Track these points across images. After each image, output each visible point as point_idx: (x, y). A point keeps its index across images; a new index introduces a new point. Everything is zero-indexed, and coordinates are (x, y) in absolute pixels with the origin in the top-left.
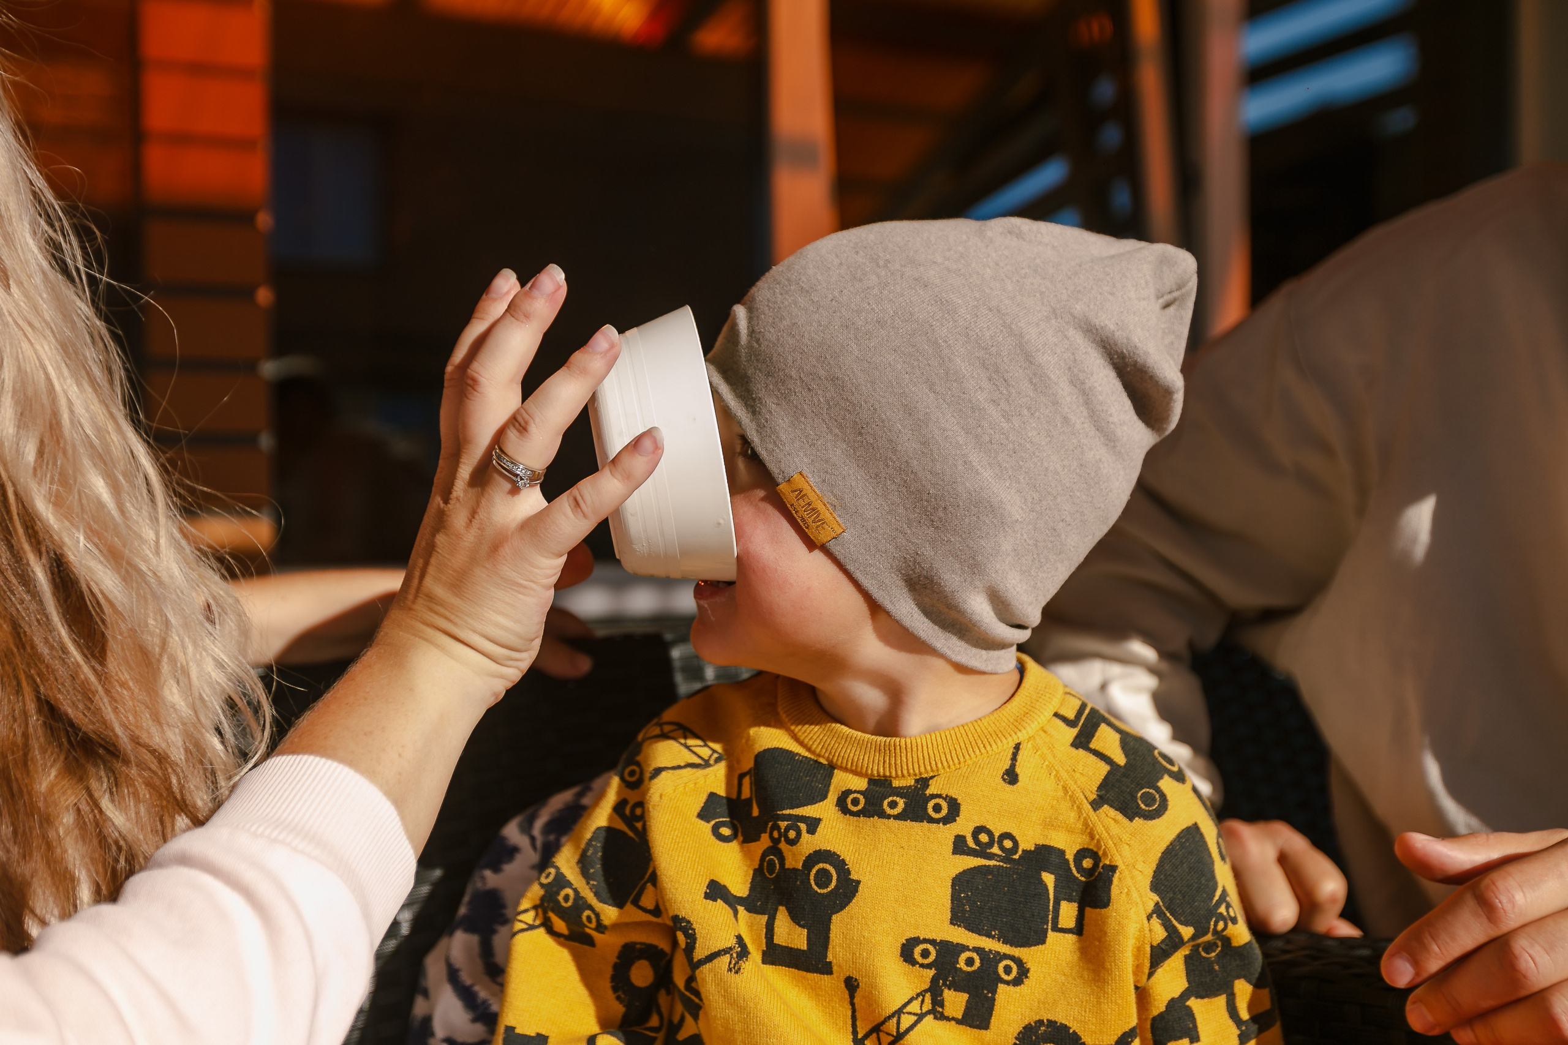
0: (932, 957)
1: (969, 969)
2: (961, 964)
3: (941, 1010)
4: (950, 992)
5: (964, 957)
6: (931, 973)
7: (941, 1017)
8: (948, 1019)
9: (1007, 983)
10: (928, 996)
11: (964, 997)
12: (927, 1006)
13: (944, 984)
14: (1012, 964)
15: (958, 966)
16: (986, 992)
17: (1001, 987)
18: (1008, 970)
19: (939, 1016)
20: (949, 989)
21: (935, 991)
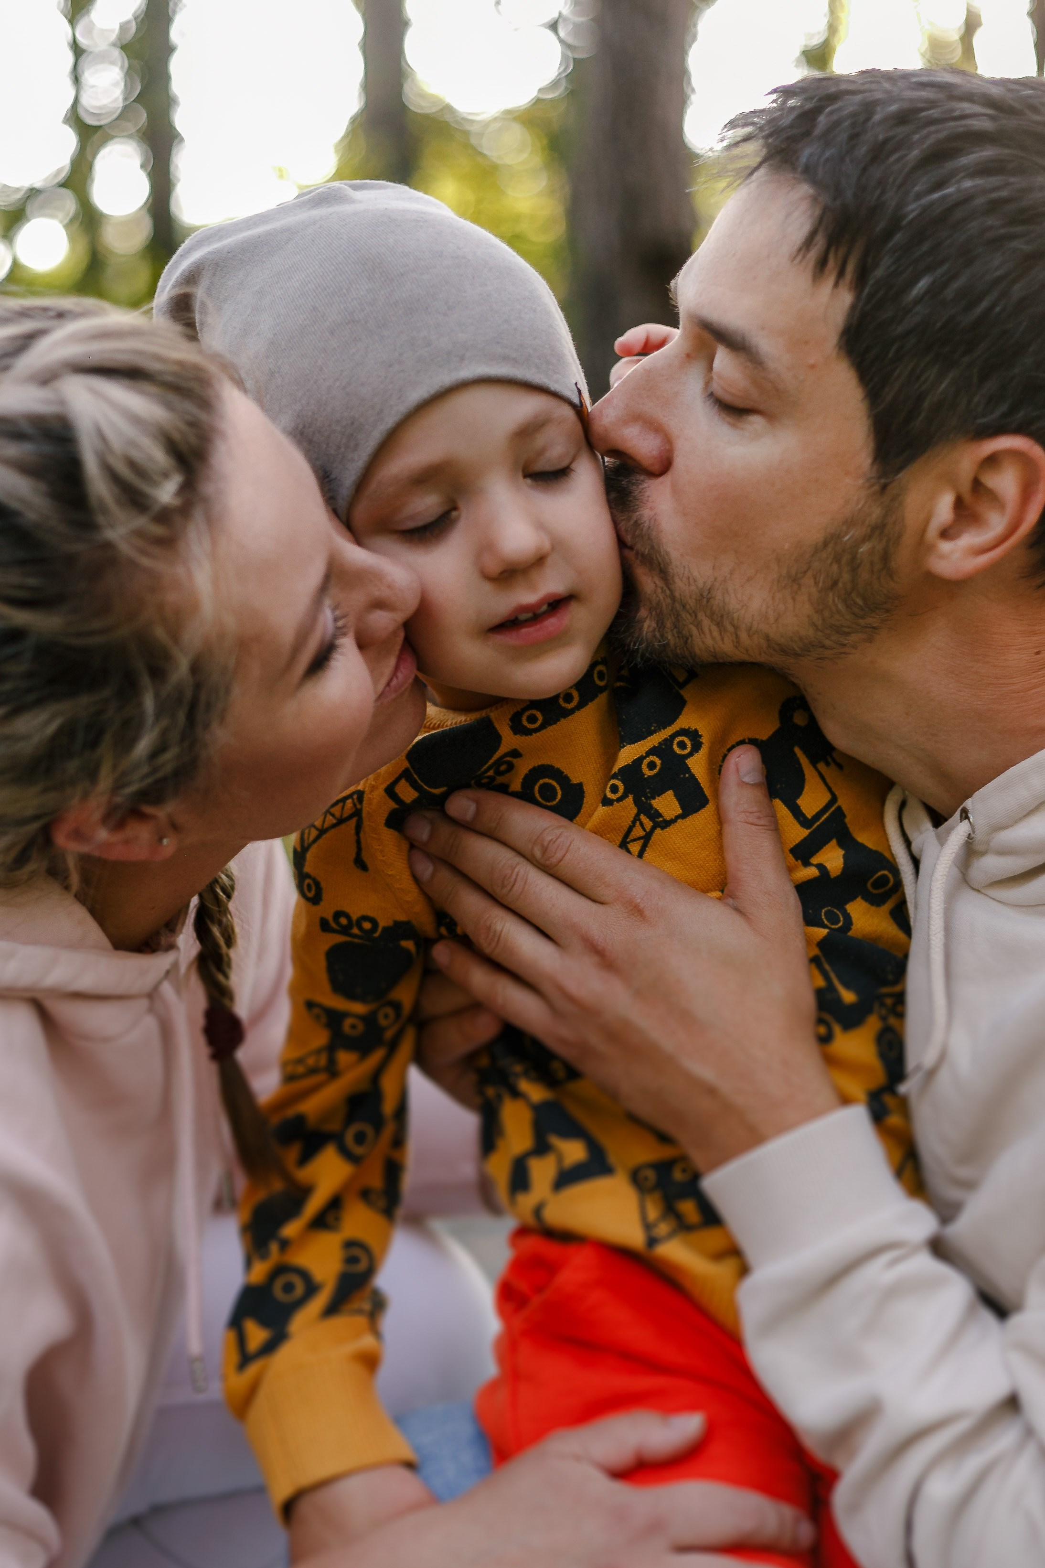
0: (621, 787)
1: (655, 771)
2: (647, 773)
3: (661, 819)
4: (656, 800)
5: (644, 767)
6: (630, 798)
7: (666, 824)
8: (673, 821)
9: (691, 754)
10: (642, 817)
11: (670, 794)
12: (648, 824)
13: (647, 798)
14: (681, 738)
15: (646, 776)
16: (682, 776)
17: (690, 762)
18: (682, 745)
19: (664, 825)
20: (654, 798)
21: (645, 809)
